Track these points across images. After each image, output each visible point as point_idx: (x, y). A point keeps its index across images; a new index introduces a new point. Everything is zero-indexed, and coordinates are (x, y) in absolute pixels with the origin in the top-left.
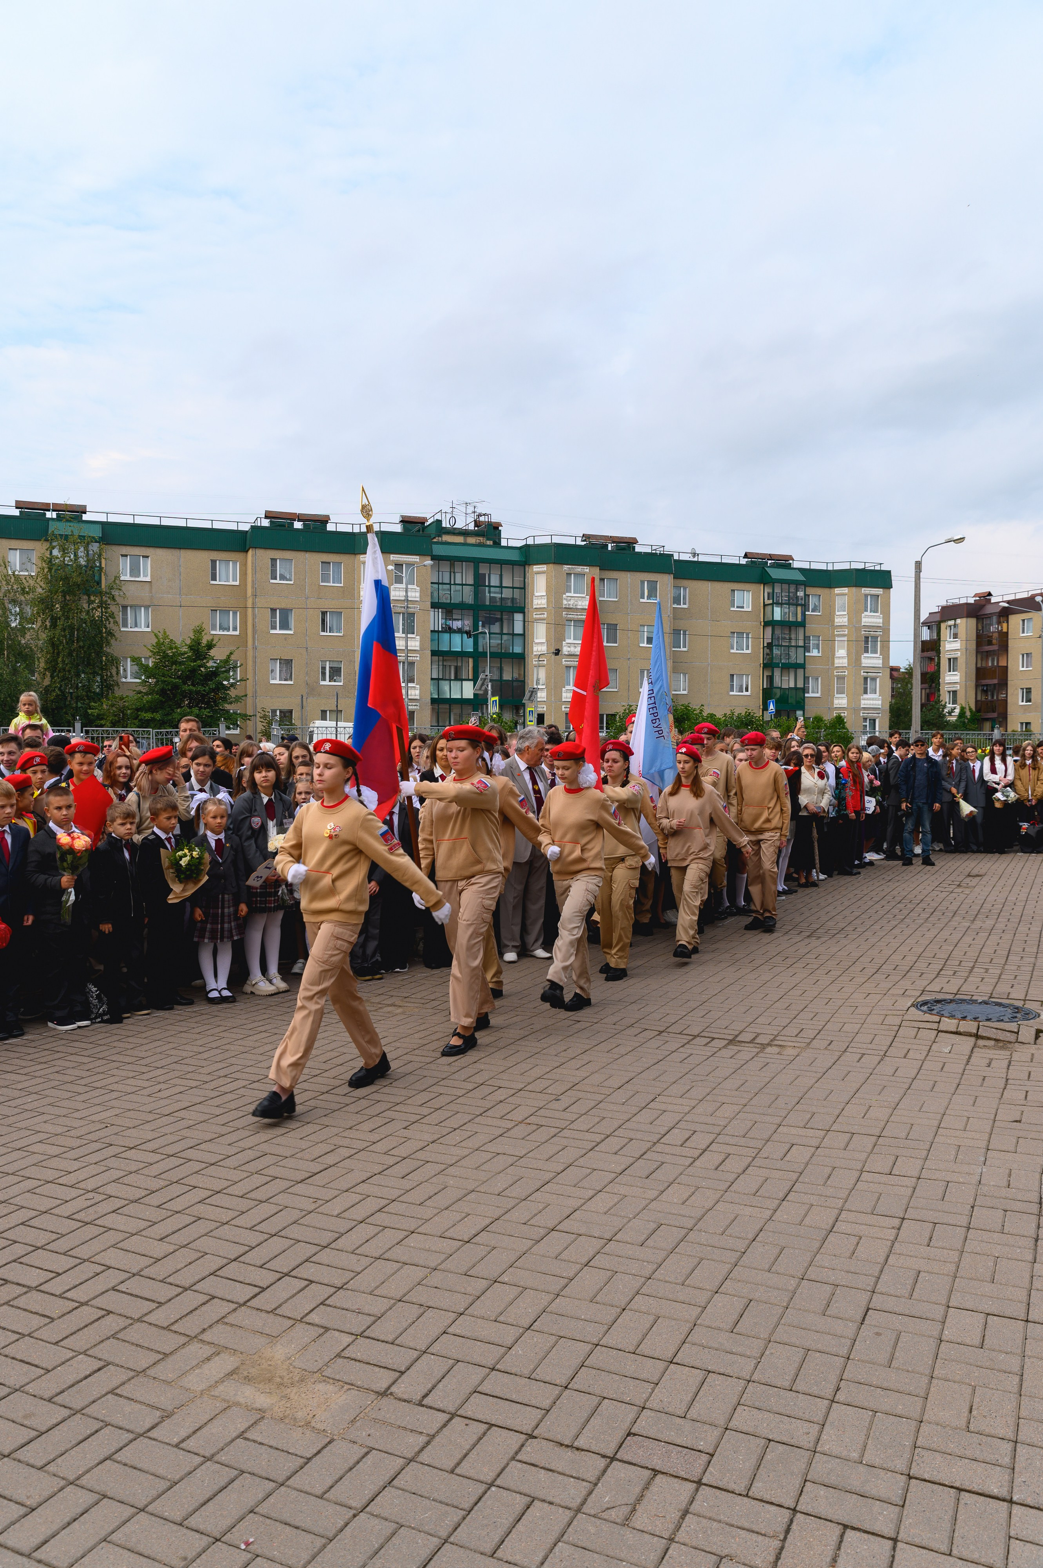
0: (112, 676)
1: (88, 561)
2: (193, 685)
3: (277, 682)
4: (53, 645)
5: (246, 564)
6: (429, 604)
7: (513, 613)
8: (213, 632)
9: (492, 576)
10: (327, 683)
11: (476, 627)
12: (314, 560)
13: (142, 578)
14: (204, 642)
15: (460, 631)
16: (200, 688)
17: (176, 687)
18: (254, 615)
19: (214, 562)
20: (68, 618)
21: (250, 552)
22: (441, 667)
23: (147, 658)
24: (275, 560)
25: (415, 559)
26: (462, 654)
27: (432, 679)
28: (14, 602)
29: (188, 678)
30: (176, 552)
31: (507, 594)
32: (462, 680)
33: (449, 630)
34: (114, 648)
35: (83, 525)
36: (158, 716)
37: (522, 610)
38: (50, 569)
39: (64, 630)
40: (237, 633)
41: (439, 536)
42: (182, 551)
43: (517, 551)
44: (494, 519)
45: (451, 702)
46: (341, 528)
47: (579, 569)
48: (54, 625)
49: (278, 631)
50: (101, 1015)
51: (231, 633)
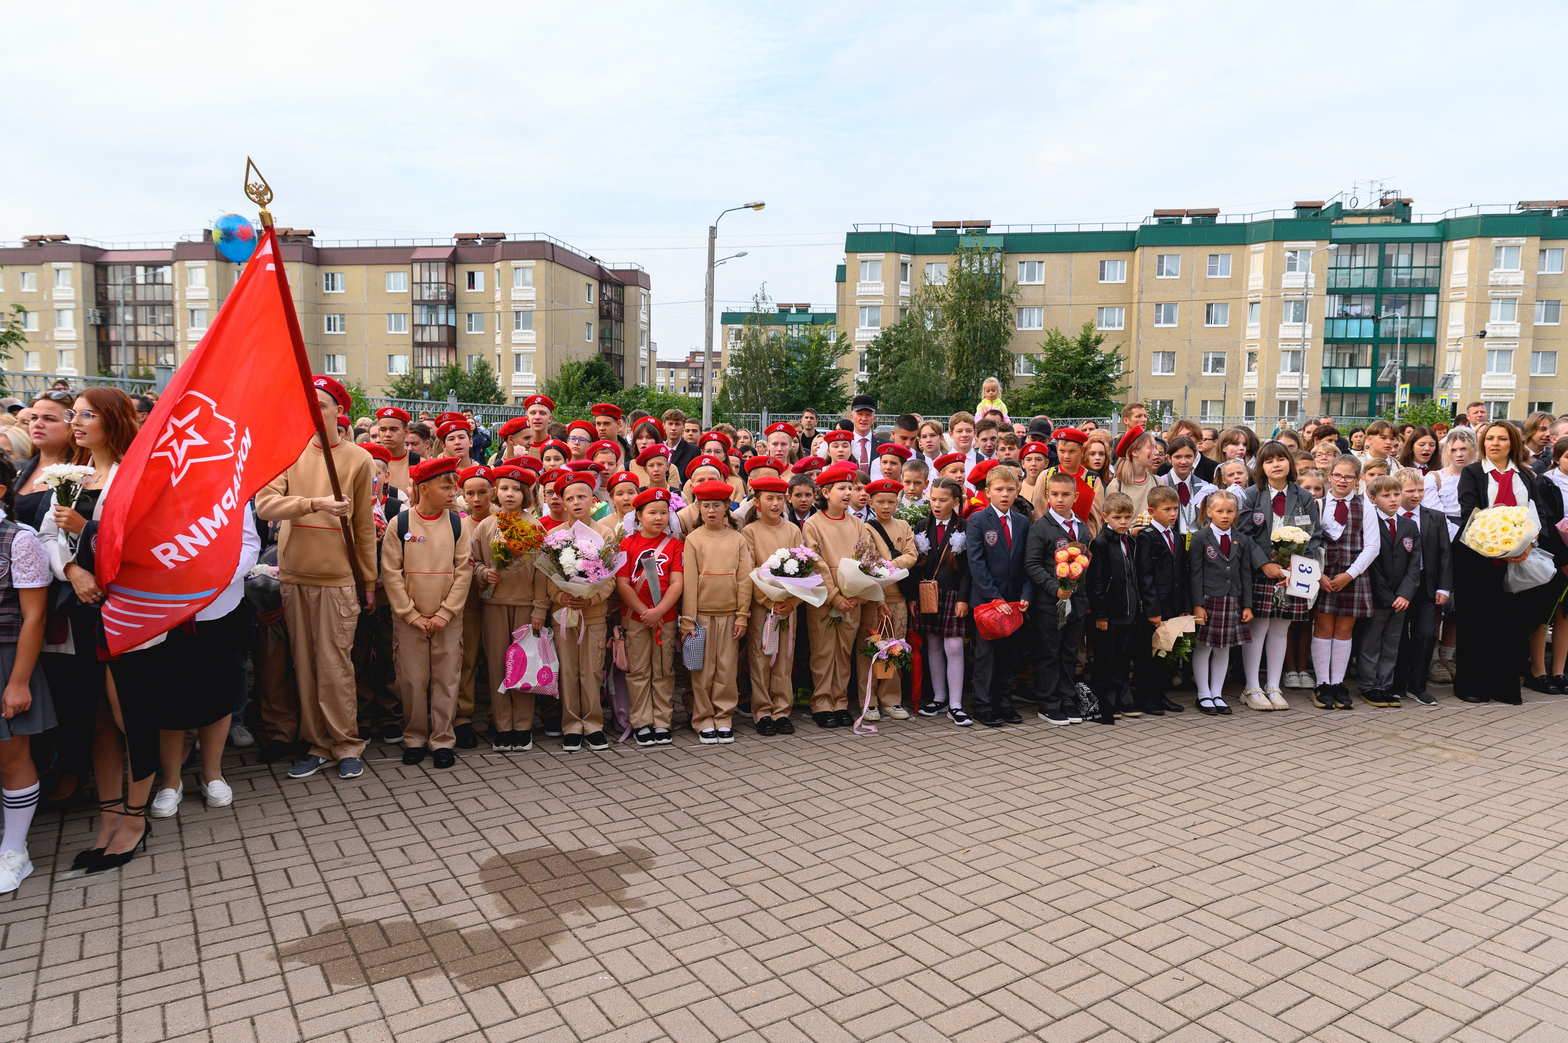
0: (1008, 371)
1: (991, 269)
2: (1081, 377)
3: (1159, 373)
4: (960, 345)
5: (1133, 263)
6: (1324, 291)
7: (1424, 294)
8: (1099, 329)
9: (1401, 257)
10: (1209, 373)
11: (1378, 310)
12: (1201, 253)
13: (1037, 282)
14: (1093, 337)
15: (1359, 317)
16: (1087, 381)
17: (1065, 380)
18: (1139, 311)
19: (1103, 263)
20: (972, 321)
21: (1138, 251)
22: (1334, 356)
23: (1038, 355)
24: (1163, 256)
25: (1312, 244)
26: (1360, 341)
27: (1324, 368)
28: (930, 309)
29: (1077, 371)
30: (1068, 256)
31: (1418, 274)
32: (1358, 368)
33: (1346, 316)
34: (1011, 347)
35: (987, 238)
36: (1047, 407)
37: (1436, 291)
38: (959, 279)
39: (969, 331)
40: (1122, 328)
41: (1338, 219)
42: (1075, 255)
43: (1433, 227)
44: (1404, 196)
45: (1343, 391)
46: (1232, 220)
47: (1512, 241)
48: (960, 328)
49: (1162, 325)
50: (1091, 714)
51: (1116, 328)
